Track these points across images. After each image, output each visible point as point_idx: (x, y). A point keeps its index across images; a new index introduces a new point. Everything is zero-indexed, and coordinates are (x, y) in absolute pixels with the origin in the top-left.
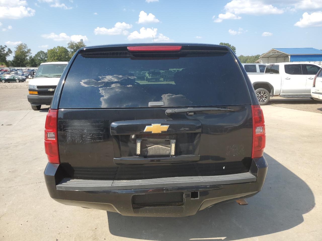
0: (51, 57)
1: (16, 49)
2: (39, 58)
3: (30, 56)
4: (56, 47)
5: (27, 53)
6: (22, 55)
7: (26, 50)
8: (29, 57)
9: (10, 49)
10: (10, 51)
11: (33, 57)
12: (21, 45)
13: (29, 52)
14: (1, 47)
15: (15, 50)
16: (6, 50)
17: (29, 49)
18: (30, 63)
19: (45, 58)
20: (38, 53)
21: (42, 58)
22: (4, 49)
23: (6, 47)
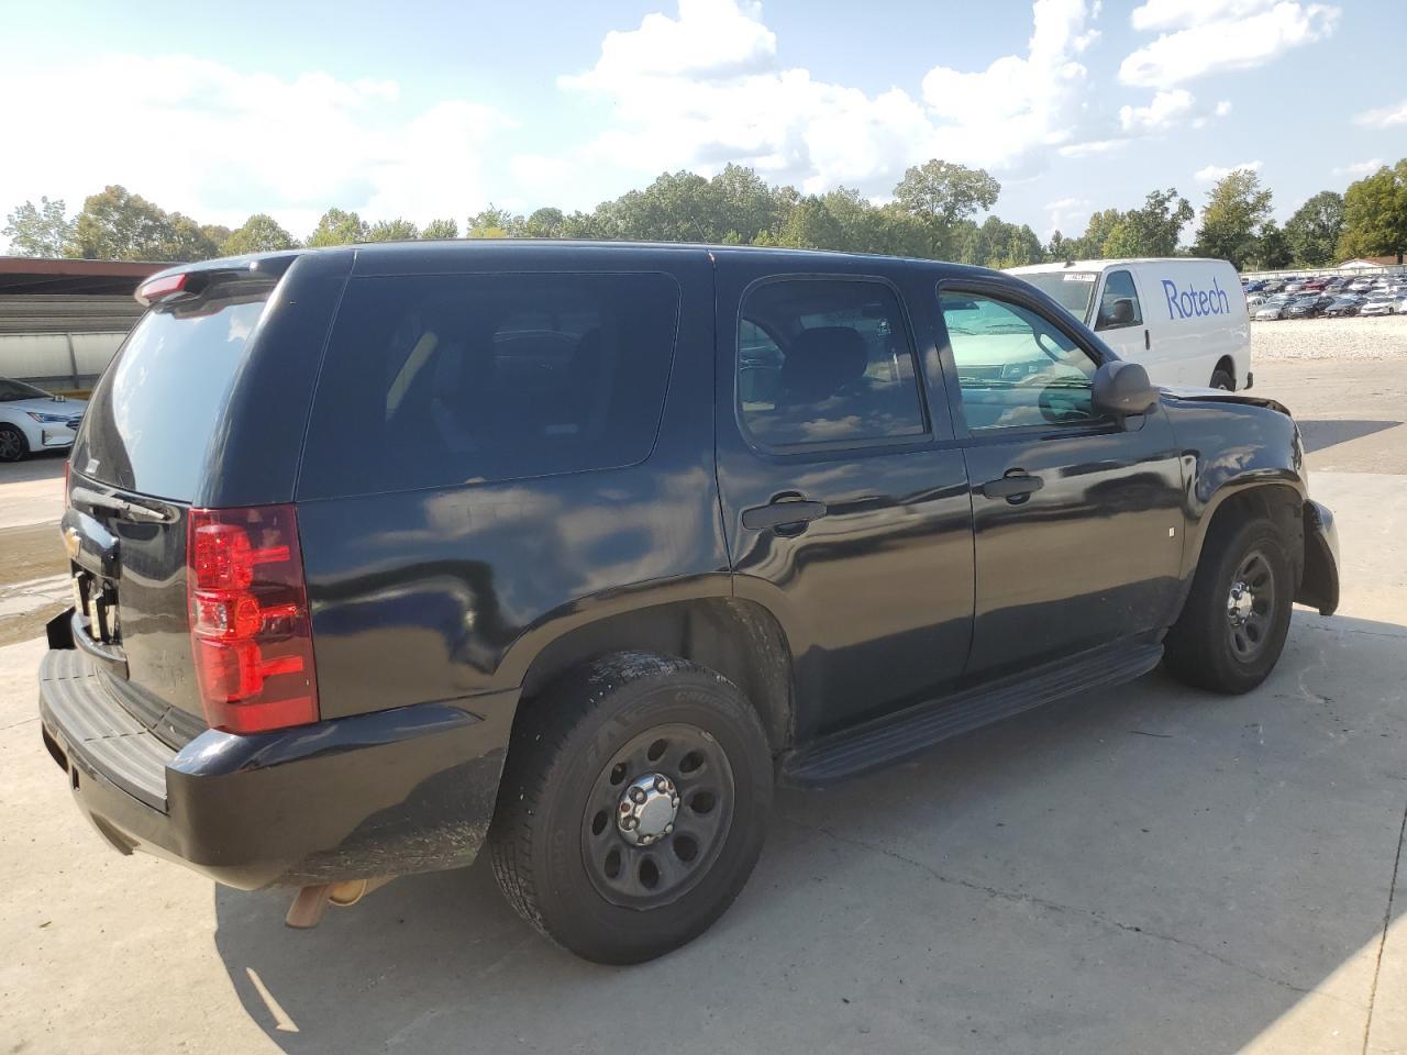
0: (1359, 220)
1: (1212, 200)
2: (1312, 226)
3: (1266, 221)
4: (1392, 168)
5: (1254, 209)
6: (1232, 223)
7: (1250, 199)
8: (1258, 227)
9: (1186, 202)
10: (1186, 210)
11: (1276, 226)
12: (1234, 179)
13: (1263, 206)
14: (1157, 196)
15: (1207, 201)
16: (1173, 206)
17: (1262, 190)
18: (1261, 254)
19: (1339, 223)
20: (1306, 206)
21: (1324, 226)
22: (1167, 204)
23: (1174, 194)
